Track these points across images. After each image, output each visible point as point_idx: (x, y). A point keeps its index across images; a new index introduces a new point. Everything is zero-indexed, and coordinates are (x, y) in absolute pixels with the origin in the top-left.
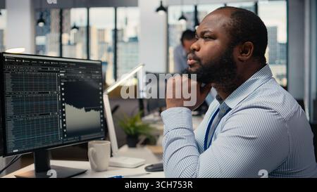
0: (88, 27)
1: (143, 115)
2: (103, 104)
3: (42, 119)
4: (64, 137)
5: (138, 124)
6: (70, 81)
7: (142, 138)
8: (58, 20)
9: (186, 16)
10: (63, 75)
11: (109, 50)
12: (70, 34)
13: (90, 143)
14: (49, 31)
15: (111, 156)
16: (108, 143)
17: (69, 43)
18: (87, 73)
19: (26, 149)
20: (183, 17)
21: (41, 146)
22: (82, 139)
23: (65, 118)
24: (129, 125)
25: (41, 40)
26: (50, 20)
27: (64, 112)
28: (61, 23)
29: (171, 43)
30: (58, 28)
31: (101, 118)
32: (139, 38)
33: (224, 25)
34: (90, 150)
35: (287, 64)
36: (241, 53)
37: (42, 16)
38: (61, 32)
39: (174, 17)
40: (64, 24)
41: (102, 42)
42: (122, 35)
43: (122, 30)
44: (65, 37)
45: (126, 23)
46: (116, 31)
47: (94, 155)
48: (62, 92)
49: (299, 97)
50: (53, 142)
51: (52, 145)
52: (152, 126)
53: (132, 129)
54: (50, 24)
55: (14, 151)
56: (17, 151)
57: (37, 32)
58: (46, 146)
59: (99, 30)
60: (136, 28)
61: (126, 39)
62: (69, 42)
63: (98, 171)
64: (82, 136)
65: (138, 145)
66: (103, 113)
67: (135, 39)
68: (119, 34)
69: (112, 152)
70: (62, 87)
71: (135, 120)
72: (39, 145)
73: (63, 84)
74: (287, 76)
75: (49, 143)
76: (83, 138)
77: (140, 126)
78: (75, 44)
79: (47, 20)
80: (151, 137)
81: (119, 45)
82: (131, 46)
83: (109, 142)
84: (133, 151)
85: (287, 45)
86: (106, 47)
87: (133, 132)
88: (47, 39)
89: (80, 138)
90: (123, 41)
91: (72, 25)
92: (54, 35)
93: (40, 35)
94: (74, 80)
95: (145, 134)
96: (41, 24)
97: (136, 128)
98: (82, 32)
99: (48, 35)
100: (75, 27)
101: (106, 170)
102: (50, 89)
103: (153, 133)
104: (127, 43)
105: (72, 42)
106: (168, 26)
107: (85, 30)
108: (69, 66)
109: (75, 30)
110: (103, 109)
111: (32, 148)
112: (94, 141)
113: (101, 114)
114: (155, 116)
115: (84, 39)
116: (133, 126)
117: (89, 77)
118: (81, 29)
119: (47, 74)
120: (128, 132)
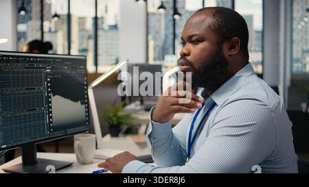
0: (69, 16)
1: (125, 105)
2: (88, 98)
3: (29, 115)
4: (50, 132)
5: (120, 114)
6: (56, 76)
7: (125, 128)
8: (39, 9)
9: (165, 5)
10: (49, 70)
11: (89, 37)
12: (51, 22)
13: (75, 136)
14: (30, 18)
15: (97, 148)
16: (93, 136)
17: (50, 31)
18: (72, 68)
19: (14, 144)
20: (162, 7)
21: (28, 141)
22: (68, 133)
23: (51, 112)
24: (111, 114)
25: (22, 27)
26: (31, 7)
27: (51, 107)
28: (42, 11)
29: (150, 31)
30: (39, 15)
31: (86, 112)
32: (119, 26)
33: (209, 26)
34: (76, 143)
35: (263, 51)
36: (230, 49)
37: (23, 4)
38: (42, 20)
39: (153, 5)
40: (45, 12)
41: (82, 30)
42: (103, 23)
43: (102, 18)
44: (46, 24)
45: (106, 11)
46: (96, 19)
47: (80, 149)
48: (48, 87)
49: (274, 84)
50: (40, 137)
51: (39, 139)
52: (134, 116)
53: (114, 119)
54: (31, 12)
55: (3, 147)
56: (5, 146)
57: (19, 20)
58: (33, 140)
59: (80, 18)
60: (116, 16)
61: (106, 27)
62: (50, 29)
63: (84, 163)
64: (68, 130)
65: (120, 135)
66: (88, 107)
67: (115, 27)
68: (99, 22)
69: (97, 145)
70: (48, 82)
71: (117, 110)
72: (26, 140)
73: (49, 79)
74: (262, 63)
75: (36, 137)
76: (69, 131)
77: (122, 116)
78: (56, 32)
79: (28, 8)
80: (133, 126)
81: (100, 33)
82: (111, 33)
83: (95, 136)
84: (115, 140)
85: (263, 32)
86: (86, 35)
87: (115, 123)
88: (28, 26)
89: (66, 132)
90: (103, 29)
91: (53, 13)
92: (35, 23)
93: (21, 23)
94: (60, 76)
95: (126, 124)
96: (23, 13)
97: (119, 118)
98: (63, 20)
99: (29, 23)
100: (56, 15)
101: (91, 163)
102: (37, 85)
103: (135, 123)
104: (107, 31)
105: (53, 29)
106: (147, 14)
107: (66, 18)
108: (55, 62)
109: (56, 19)
110: (88, 103)
111: (20, 143)
112: (80, 135)
113: (86, 107)
114: (136, 105)
115: (65, 27)
116: (115, 115)
117: (74, 72)
118: (62, 17)
119: (34, 70)
120: (111, 122)
